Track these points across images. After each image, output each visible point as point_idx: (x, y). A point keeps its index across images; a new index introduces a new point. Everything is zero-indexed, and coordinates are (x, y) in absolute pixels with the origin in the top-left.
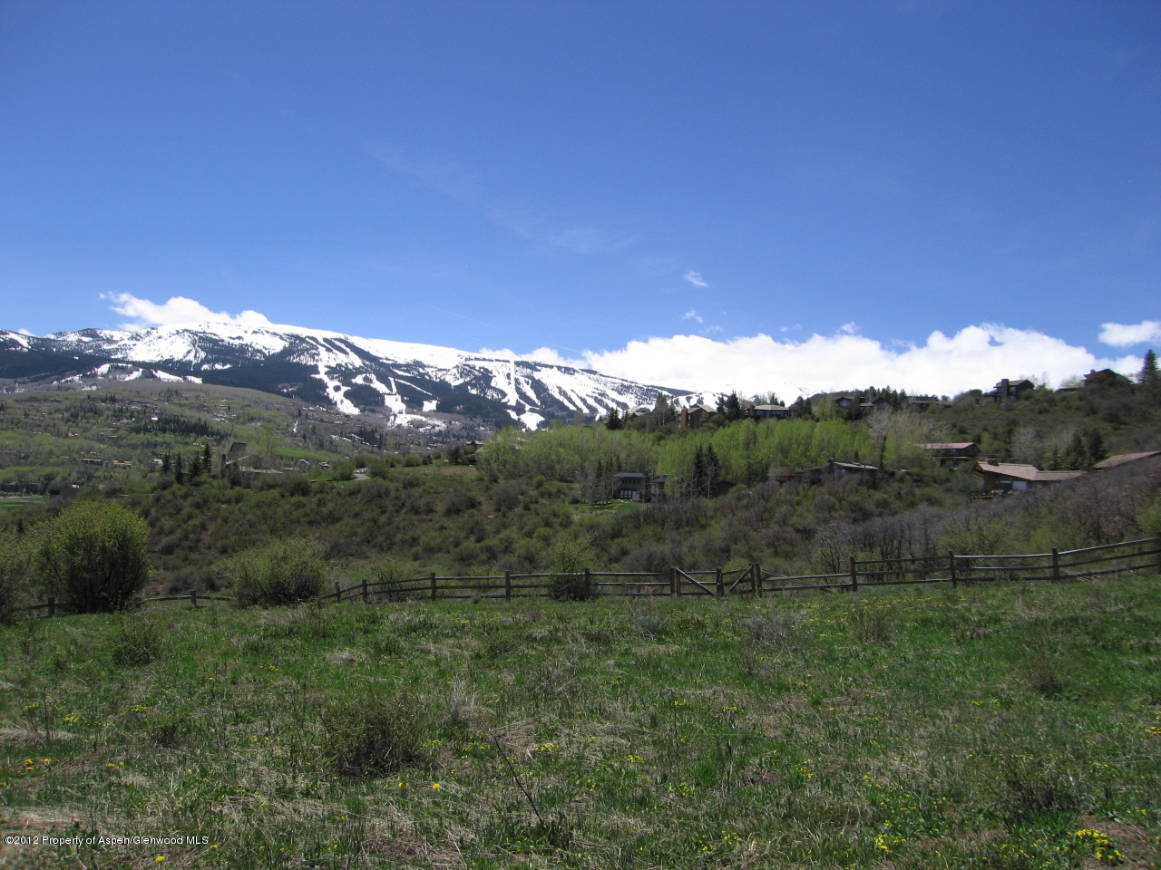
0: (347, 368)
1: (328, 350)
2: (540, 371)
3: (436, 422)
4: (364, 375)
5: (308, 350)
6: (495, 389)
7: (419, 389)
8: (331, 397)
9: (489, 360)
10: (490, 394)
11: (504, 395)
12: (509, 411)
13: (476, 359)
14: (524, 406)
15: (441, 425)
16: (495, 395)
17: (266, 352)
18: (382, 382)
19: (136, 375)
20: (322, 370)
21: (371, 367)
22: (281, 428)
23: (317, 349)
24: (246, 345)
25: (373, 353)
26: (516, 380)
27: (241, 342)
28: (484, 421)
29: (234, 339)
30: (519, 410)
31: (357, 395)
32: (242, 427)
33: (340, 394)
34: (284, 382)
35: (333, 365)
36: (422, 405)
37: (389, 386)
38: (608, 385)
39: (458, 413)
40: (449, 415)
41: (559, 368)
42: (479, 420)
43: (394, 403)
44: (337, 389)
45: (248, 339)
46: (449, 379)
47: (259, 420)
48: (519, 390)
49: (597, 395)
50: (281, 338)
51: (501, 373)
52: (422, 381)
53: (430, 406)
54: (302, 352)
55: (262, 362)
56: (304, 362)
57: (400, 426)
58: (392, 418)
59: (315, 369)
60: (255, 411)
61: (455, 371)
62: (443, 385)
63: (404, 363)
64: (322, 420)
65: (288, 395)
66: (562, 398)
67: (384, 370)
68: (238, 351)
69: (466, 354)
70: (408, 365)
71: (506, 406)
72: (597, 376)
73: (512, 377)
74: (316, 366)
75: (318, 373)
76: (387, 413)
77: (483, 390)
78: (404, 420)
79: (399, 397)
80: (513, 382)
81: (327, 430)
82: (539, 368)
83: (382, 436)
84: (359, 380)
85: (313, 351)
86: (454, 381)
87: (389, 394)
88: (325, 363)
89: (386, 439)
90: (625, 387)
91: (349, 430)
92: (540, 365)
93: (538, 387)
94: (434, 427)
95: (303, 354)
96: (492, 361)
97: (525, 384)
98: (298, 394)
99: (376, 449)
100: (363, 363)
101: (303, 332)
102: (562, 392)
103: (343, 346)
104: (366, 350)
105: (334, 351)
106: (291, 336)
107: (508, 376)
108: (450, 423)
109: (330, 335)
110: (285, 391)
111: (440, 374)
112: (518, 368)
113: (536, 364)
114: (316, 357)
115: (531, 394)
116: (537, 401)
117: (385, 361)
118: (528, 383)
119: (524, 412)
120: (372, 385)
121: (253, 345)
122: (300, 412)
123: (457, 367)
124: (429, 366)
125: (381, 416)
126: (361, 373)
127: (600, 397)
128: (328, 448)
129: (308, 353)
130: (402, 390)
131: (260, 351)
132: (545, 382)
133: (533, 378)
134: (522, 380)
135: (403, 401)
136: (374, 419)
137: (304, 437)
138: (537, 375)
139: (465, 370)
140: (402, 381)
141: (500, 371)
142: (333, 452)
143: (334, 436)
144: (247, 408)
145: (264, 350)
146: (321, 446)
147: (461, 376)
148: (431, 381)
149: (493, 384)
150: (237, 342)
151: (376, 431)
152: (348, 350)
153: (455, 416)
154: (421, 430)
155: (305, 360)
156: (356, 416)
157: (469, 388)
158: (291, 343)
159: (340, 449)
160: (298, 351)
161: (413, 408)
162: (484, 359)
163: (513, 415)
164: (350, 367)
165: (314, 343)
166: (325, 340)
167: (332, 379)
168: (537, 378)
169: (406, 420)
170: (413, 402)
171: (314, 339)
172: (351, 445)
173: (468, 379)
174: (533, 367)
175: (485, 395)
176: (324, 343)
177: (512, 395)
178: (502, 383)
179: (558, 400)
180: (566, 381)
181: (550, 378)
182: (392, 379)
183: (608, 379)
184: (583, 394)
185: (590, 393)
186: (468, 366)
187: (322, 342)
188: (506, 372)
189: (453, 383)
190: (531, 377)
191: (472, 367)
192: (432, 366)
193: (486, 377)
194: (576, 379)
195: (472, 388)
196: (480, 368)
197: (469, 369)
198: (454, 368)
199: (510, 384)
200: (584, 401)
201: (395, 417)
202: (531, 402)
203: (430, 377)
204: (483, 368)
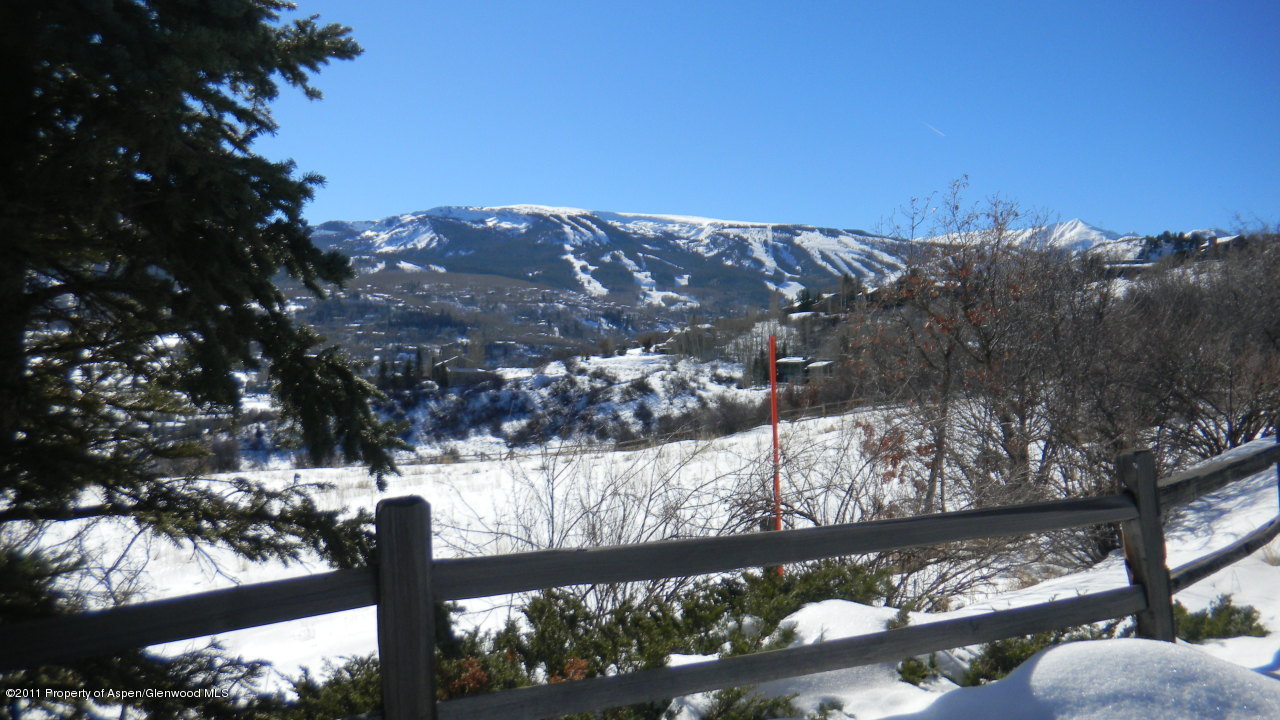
0: (594, 246)
1: (574, 228)
2: (800, 235)
3: (688, 299)
4: (611, 252)
5: (551, 229)
6: (751, 258)
7: (669, 263)
8: (578, 278)
11: (762, 264)
12: (767, 282)
14: (783, 276)
15: (694, 300)
17: (510, 234)
18: (630, 258)
19: (381, 266)
20: (568, 249)
21: (618, 243)
23: (561, 228)
24: (489, 228)
25: (620, 228)
26: (774, 247)
27: (484, 225)
28: (739, 294)
29: (476, 222)
30: (778, 280)
31: (604, 274)
33: (588, 274)
34: (529, 266)
35: (580, 243)
36: (674, 281)
37: (638, 263)
38: (877, 245)
39: (712, 287)
40: (702, 290)
41: (822, 231)
42: (733, 293)
43: (644, 279)
44: (584, 269)
45: (490, 222)
48: (777, 258)
49: (864, 258)
50: (524, 219)
51: (757, 240)
52: (673, 254)
53: (682, 281)
54: (547, 232)
55: (506, 245)
56: (548, 243)
57: (651, 305)
58: (642, 296)
59: (561, 250)
61: (708, 241)
62: (696, 256)
63: (652, 236)
64: (567, 303)
65: (533, 280)
66: (824, 264)
67: (632, 245)
68: (482, 235)
69: (718, 222)
70: (657, 239)
71: (763, 276)
72: (863, 237)
73: (770, 244)
74: (561, 246)
75: (564, 253)
76: (637, 290)
77: (739, 261)
78: (655, 297)
80: (770, 249)
82: (799, 232)
83: (630, 317)
84: (607, 259)
85: (559, 231)
86: (707, 252)
87: (639, 271)
88: (571, 242)
90: (896, 246)
92: (800, 228)
93: (799, 252)
94: (685, 304)
95: (547, 234)
97: (784, 251)
100: (611, 240)
101: (547, 210)
102: (825, 257)
103: (589, 223)
105: (580, 228)
106: (534, 216)
107: (765, 243)
108: (703, 299)
109: (575, 212)
110: (531, 274)
111: (692, 245)
112: (775, 234)
113: (796, 228)
114: (561, 237)
115: (791, 261)
116: (797, 268)
117: (632, 236)
118: (787, 249)
119: (784, 282)
120: (620, 262)
121: (496, 228)
123: (710, 237)
125: (630, 295)
126: (608, 250)
127: (867, 260)
129: (552, 233)
130: (652, 266)
131: (504, 234)
132: (806, 247)
133: (792, 244)
134: (780, 246)
135: (653, 277)
137: (550, 322)
138: (796, 240)
139: (718, 240)
140: (651, 256)
141: (756, 238)
142: (579, 336)
143: (580, 320)
146: (567, 330)
147: (716, 247)
148: (683, 254)
149: (749, 253)
151: (623, 312)
152: (594, 226)
153: (708, 291)
154: (673, 308)
155: (550, 240)
156: (604, 297)
157: (724, 258)
158: (534, 224)
159: (585, 333)
161: (664, 284)
162: (738, 227)
163: (771, 286)
164: (597, 244)
165: (559, 222)
166: (570, 217)
167: (579, 258)
168: (796, 243)
169: (658, 298)
170: (664, 278)
171: (557, 217)
173: (722, 249)
174: (793, 231)
175: (741, 265)
176: (569, 221)
177: (770, 263)
178: (759, 252)
179: (820, 266)
180: (829, 244)
181: (811, 242)
182: (641, 255)
183: (876, 239)
184: (848, 257)
185: (856, 256)
186: (721, 235)
187: (567, 220)
188: (764, 238)
189: (706, 255)
190: (789, 242)
191: (727, 236)
192: (683, 238)
193: (741, 246)
194: (840, 242)
195: (727, 259)
196: (735, 236)
197: (722, 238)
198: (707, 238)
199: (767, 252)
200: (849, 265)
201: (645, 295)
202: (791, 270)
203: (682, 250)
204: (737, 236)
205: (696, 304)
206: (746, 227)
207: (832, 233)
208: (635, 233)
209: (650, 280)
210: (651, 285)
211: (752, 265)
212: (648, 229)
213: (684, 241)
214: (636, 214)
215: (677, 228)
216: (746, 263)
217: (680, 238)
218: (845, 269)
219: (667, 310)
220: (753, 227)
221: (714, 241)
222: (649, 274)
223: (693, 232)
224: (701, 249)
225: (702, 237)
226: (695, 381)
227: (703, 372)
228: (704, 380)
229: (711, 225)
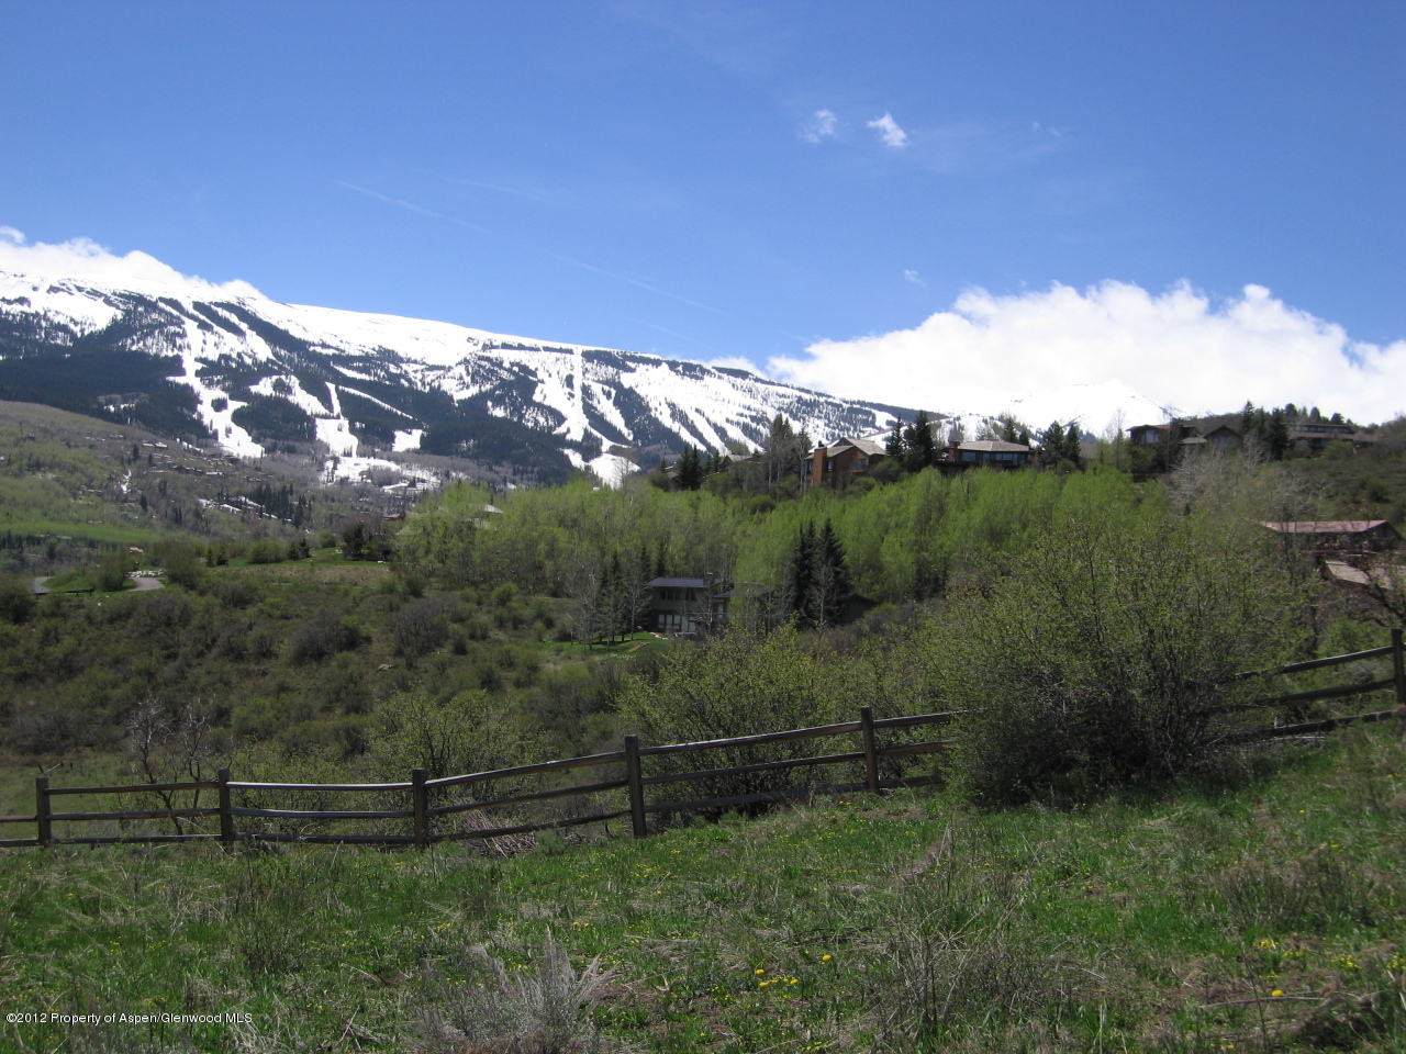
0: (241, 364)
1: (203, 326)
2: (633, 370)
3: (419, 474)
4: (275, 378)
5: (161, 326)
6: (541, 407)
7: (387, 406)
8: (206, 421)
9: (531, 349)
10: (531, 418)
11: (560, 418)
12: (566, 452)
13: (505, 346)
14: (600, 443)
15: (428, 479)
16: (542, 420)
17: (77, 329)
18: (310, 391)
20: (191, 366)
21: (290, 361)
22: (95, 483)
23: (180, 323)
24: (37, 315)
25: (296, 333)
26: (586, 390)
27: (25, 308)
28: (515, 473)
29: (9, 302)
30: (589, 449)
31: (257, 418)
32: (15, 482)
33: (227, 414)
34: (111, 392)
35: (213, 355)
36: (392, 439)
37: (326, 401)
38: (772, 400)
39: (464, 455)
40: (445, 459)
41: (673, 365)
42: (505, 470)
43: (335, 434)
44: (219, 405)
45: (39, 303)
46: (449, 386)
47: (51, 468)
48: (589, 410)
49: (748, 421)
50: (108, 301)
51: (554, 375)
52: (395, 390)
53: (407, 441)
54: (150, 330)
55: (67, 349)
56: (153, 351)
57: (344, 481)
58: (330, 464)
59: (176, 366)
60: (43, 450)
61: (461, 369)
62: (438, 398)
63: (358, 353)
64: (180, 469)
65: (118, 418)
66: (676, 427)
67: (316, 367)
68: (19, 327)
69: (484, 336)
70: (366, 358)
71: (562, 441)
72: (747, 383)
73: (577, 383)
74: (178, 360)
75: (182, 372)
76: (320, 453)
77: (517, 410)
78: (352, 469)
79: (345, 423)
80: (578, 393)
81: (189, 488)
82: (632, 365)
83: (302, 501)
84: (264, 388)
85: (173, 329)
86: (459, 391)
87: (326, 417)
88: (196, 352)
89: (310, 509)
90: (805, 403)
91: (236, 489)
92: (634, 359)
93: (629, 402)
94: (413, 483)
95: (151, 334)
96: (538, 350)
97: (603, 398)
98: (138, 415)
99: (289, 528)
100: (275, 354)
102: (678, 415)
103: (234, 318)
104: (282, 327)
105: (216, 328)
106: (128, 297)
107: (569, 381)
108: (448, 475)
110: (112, 408)
111: (431, 376)
112: (589, 366)
113: (626, 358)
114: (179, 341)
115: (615, 418)
116: (625, 431)
117: (318, 349)
118: (608, 395)
119: (598, 454)
120: (290, 398)
121: (50, 315)
122: (136, 451)
123: (466, 362)
124: (409, 361)
125: (306, 461)
126: (270, 373)
127: (754, 425)
128: (190, 525)
129: (161, 332)
130: (352, 409)
131: (64, 328)
132: (642, 395)
133: (619, 386)
134: (597, 389)
135: (353, 430)
136: (291, 466)
137: (143, 503)
138: (627, 380)
139: (481, 369)
140: (352, 391)
141: (553, 371)
142: (201, 533)
143: (204, 501)
144: (31, 443)
145: (72, 326)
146: (178, 520)
147: (474, 381)
148: (412, 391)
149: (537, 397)
150: (17, 309)
151: (291, 492)
152: (244, 326)
153: (457, 461)
154: (388, 489)
155: (157, 346)
156: (255, 460)
157: (490, 404)
158: (128, 312)
159: (213, 528)
160: (142, 327)
161: (374, 444)
162: (521, 347)
163: (576, 459)
164: (248, 361)
165: (175, 313)
166: (198, 306)
167: (210, 385)
168: (626, 386)
169: (359, 470)
170: (374, 432)
171: (174, 304)
172: (239, 522)
173: (487, 387)
174: (621, 362)
175: (521, 418)
176: (196, 313)
177: (576, 419)
178: (556, 396)
179: (669, 431)
180: (686, 392)
181: (653, 384)
182: (331, 386)
183: (771, 388)
185: (735, 417)
186: (487, 360)
187: (191, 310)
188: (566, 371)
189: (457, 396)
190: (614, 382)
191: (497, 364)
192: (414, 362)
193: (524, 383)
194: (704, 388)
195: (497, 404)
196: (512, 364)
197: (488, 366)
198: (461, 363)
199: (571, 397)
200: (721, 432)
201: (336, 462)
202: (615, 434)
203: (412, 384)
204: (518, 364)
206: (535, 349)
207: (692, 371)
208: (324, 345)
209: (347, 435)
210: (348, 445)
212: (350, 340)
213: (415, 367)
215: (403, 343)
216: (531, 416)
217: (410, 364)
218: (716, 442)
219: (375, 493)
220: (547, 349)
221: (473, 371)
225: (451, 361)
229: (469, 341)
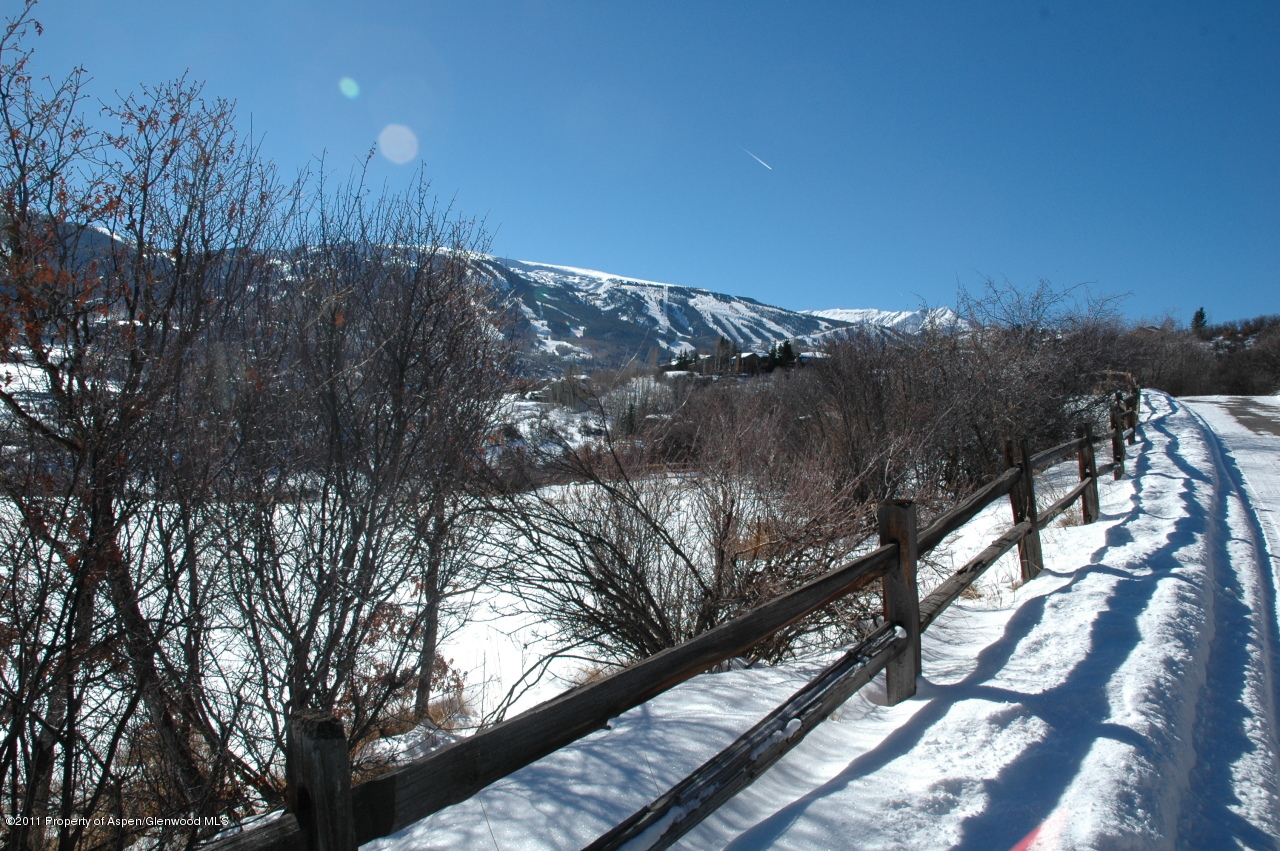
1: (476, 272)
2: (694, 297)
3: (582, 350)
4: (511, 299)
6: (646, 316)
7: (567, 314)
9: (641, 285)
11: (655, 322)
12: (659, 340)
14: (675, 335)
18: (529, 306)
25: (522, 276)
26: (669, 307)
28: (631, 349)
30: (670, 339)
36: (570, 331)
37: (536, 311)
38: (765, 314)
39: (606, 340)
40: (596, 342)
41: (715, 295)
42: (625, 348)
43: (541, 328)
48: (671, 318)
49: (753, 325)
51: (653, 299)
52: (571, 305)
53: (577, 332)
57: (545, 353)
58: (537, 344)
61: (606, 296)
62: (594, 309)
63: (552, 287)
66: (715, 327)
67: (532, 293)
69: (617, 278)
70: (557, 289)
71: (656, 334)
72: (753, 305)
73: (665, 303)
76: (533, 338)
77: (634, 317)
78: (550, 346)
80: (665, 308)
82: (693, 294)
84: (506, 305)
86: (604, 307)
87: (536, 319)
90: (782, 316)
92: (694, 291)
93: (692, 314)
94: (578, 354)
97: (678, 312)
100: (511, 287)
102: (717, 321)
103: (491, 268)
105: (482, 273)
107: (661, 302)
108: (596, 351)
109: (479, 256)
111: (590, 298)
112: (671, 295)
113: (691, 290)
115: (684, 322)
116: (689, 329)
117: (533, 285)
118: (681, 310)
119: (674, 340)
120: (519, 309)
123: (608, 291)
125: (527, 342)
126: (509, 296)
127: (756, 327)
130: (549, 315)
132: (699, 310)
133: (686, 306)
134: (675, 306)
135: (549, 326)
138: (691, 302)
139: (616, 295)
140: (549, 306)
141: (652, 296)
147: (613, 303)
148: (580, 306)
149: (644, 311)
152: (496, 272)
153: (602, 344)
154: (566, 358)
156: (500, 341)
157: (620, 314)
161: (560, 334)
162: (637, 284)
163: (663, 344)
164: (498, 290)
166: (472, 262)
168: (690, 305)
169: (553, 347)
170: (560, 327)
173: (619, 305)
174: (688, 293)
175: (636, 321)
176: (472, 265)
177: (664, 322)
178: (654, 310)
179: (712, 329)
180: (721, 309)
181: (705, 305)
182: (539, 303)
183: (766, 308)
184: (739, 323)
185: (745, 323)
186: (619, 291)
187: (470, 264)
188: (659, 298)
189: (602, 309)
190: (685, 304)
191: (624, 292)
192: (582, 291)
193: (638, 304)
194: (731, 307)
195: (623, 314)
196: (632, 293)
197: (620, 294)
198: (605, 292)
199: (662, 310)
200: (738, 330)
201: (540, 342)
202: (684, 330)
203: (581, 303)
204: (634, 293)
205: (589, 356)
206: (644, 285)
207: (725, 298)
208: (536, 282)
209: (546, 328)
210: (546, 334)
211: (647, 323)
212: (549, 279)
213: (583, 294)
214: (537, 264)
215: (577, 280)
216: (641, 320)
217: (579, 290)
218: (734, 333)
219: (560, 360)
220: (650, 285)
221: (611, 296)
222: (545, 322)
223: (592, 286)
224: (598, 303)
225: (600, 291)
226: (564, 431)
227: (573, 422)
228: (572, 430)
229: (610, 280)
